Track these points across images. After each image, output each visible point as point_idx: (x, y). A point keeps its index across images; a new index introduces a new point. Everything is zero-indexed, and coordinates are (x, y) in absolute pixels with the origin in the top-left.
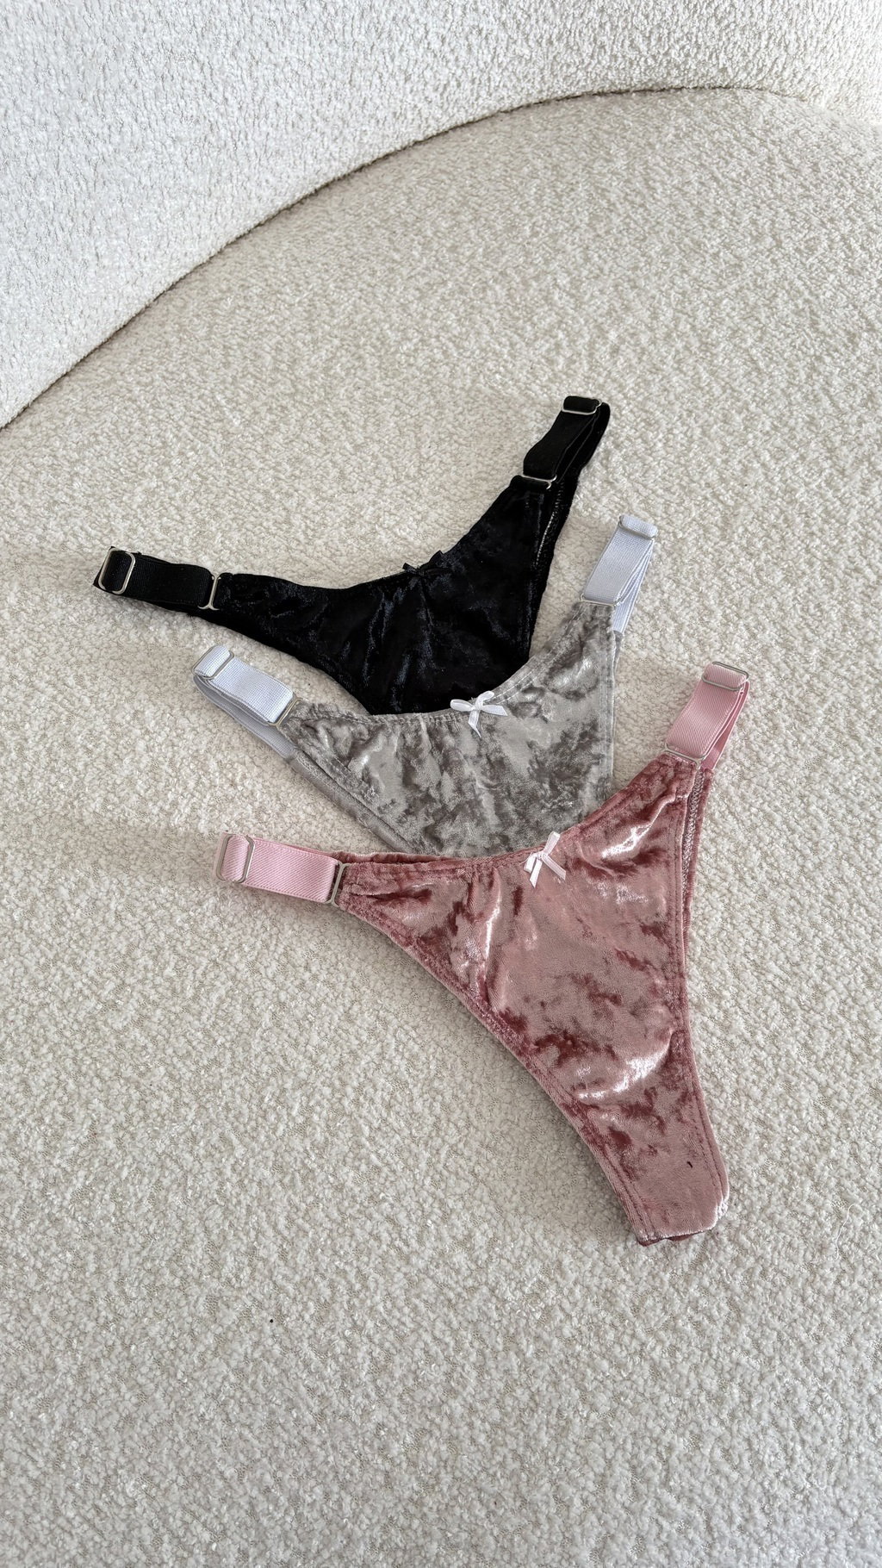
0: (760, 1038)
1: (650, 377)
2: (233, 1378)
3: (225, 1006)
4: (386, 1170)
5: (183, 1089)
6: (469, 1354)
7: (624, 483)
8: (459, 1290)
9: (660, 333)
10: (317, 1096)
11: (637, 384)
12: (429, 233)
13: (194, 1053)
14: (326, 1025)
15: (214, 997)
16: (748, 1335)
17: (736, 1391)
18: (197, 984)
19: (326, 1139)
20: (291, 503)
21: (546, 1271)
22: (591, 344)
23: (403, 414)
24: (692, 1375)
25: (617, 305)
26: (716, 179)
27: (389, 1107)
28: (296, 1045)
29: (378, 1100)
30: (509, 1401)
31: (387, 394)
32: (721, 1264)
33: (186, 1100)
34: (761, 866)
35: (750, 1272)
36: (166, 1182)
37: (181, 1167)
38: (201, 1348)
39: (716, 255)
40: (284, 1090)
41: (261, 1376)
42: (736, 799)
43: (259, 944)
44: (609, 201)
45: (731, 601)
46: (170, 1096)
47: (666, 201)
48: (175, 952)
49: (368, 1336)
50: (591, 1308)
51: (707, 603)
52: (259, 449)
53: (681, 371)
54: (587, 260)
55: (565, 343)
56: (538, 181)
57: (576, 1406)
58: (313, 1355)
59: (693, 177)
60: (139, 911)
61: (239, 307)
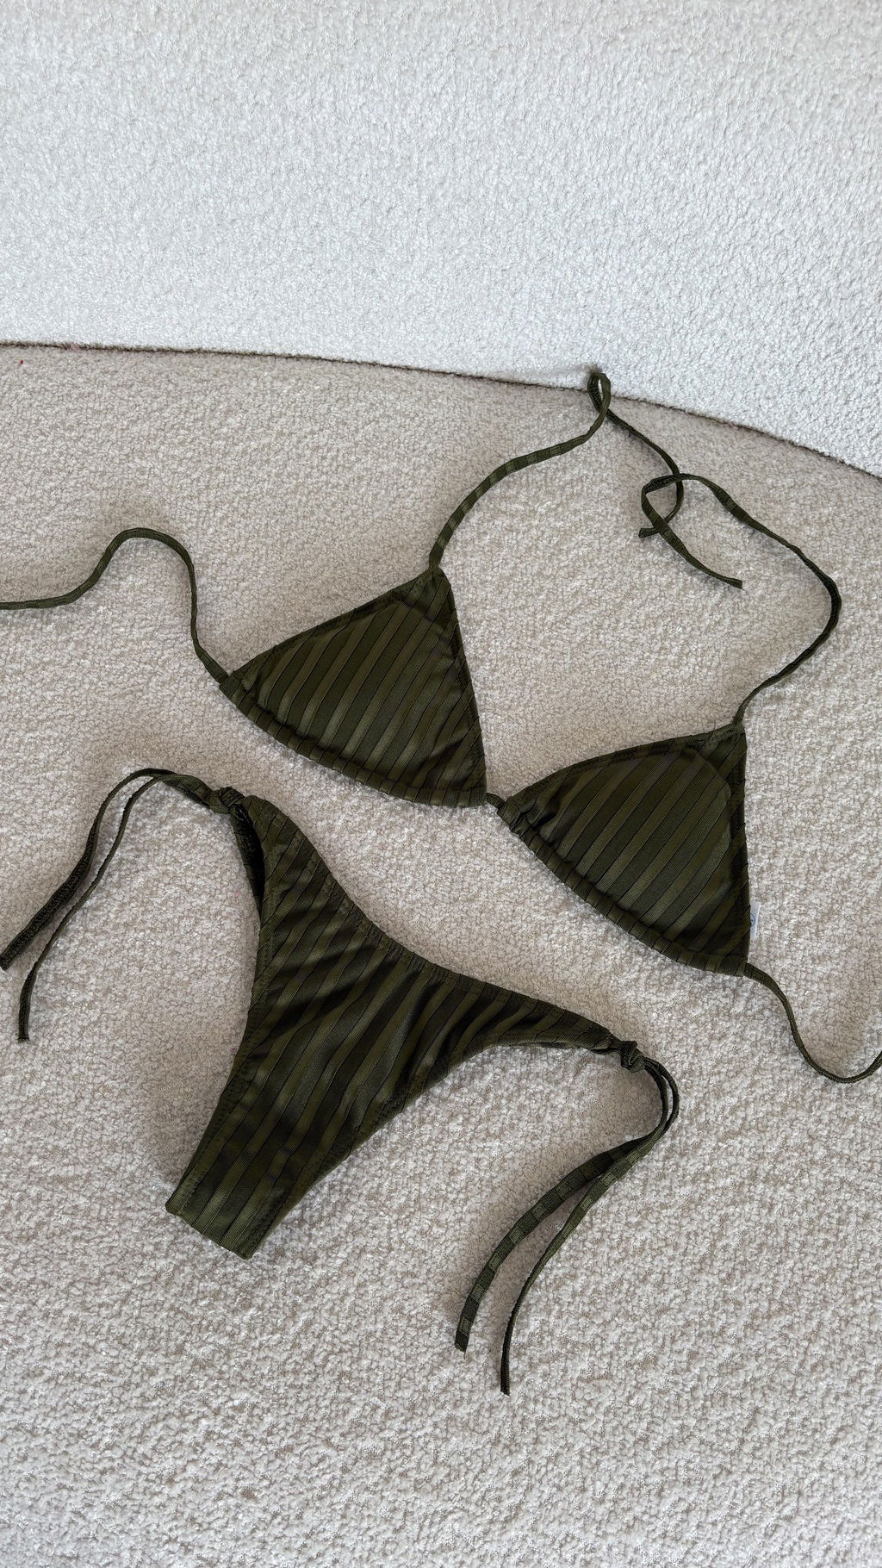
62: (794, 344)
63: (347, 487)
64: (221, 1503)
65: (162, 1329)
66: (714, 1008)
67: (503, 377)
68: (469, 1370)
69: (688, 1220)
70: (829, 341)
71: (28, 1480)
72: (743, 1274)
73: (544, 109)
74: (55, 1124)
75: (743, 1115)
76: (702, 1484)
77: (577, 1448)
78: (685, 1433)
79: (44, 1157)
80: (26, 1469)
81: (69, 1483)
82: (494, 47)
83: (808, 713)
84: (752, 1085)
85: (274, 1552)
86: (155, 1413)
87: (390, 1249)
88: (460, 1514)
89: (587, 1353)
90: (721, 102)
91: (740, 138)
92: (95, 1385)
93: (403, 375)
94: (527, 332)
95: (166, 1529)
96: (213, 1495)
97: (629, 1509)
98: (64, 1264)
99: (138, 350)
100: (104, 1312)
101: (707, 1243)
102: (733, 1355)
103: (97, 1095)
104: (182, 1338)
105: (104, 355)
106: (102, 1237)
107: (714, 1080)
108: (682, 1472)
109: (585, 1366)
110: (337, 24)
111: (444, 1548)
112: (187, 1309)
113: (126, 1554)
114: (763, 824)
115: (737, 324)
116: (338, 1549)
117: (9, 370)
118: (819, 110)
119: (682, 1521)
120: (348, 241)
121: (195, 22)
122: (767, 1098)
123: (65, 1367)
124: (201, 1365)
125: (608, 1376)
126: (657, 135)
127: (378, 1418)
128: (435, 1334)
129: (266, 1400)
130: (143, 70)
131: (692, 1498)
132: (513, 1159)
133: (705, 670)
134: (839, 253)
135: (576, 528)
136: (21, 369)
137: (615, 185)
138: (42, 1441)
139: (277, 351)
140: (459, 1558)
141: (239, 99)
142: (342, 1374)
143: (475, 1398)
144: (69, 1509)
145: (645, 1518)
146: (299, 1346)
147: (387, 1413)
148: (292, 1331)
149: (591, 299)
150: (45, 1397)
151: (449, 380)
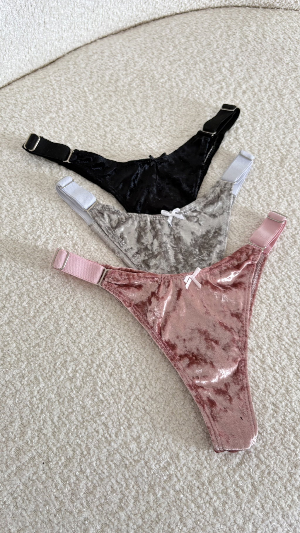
0: (277, 368)
1: (257, 103)
2: (21, 487)
3: (46, 322)
4: (106, 402)
5: (22, 354)
6: (132, 491)
7: (242, 140)
8: (131, 460)
9: (263, 88)
10: (80, 366)
11: (252, 105)
12: (177, 43)
13: (29, 340)
14: (89, 336)
15: (42, 318)
16: (259, 501)
17: (251, 526)
18: (36, 311)
19: (81, 385)
20: (108, 129)
21: (171, 458)
22: (235, 89)
23: (157, 103)
24: (232, 516)
25: (247, 76)
26: (290, 38)
27: (111, 375)
28: (74, 343)
29: (107, 371)
30: (147, 516)
31: (152, 96)
32: (250, 466)
33: (23, 359)
34: (284, 296)
35: (263, 472)
36: (7, 394)
37: (15, 388)
38: (9, 471)
39: (288, 64)
40: (66, 361)
41: (34, 488)
42: (276, 268)
43: (65, 298)
44: (248, 40)
45: (282, 190)
46: (16, 356)
47: (270, 43)
48: (29, 296)
49: (87, 477)
50: (189, 478)
51: (272, 189)
52: (98, 109)
53: (270, 103)
54: (237, 59)
55: (225, 87)
56: (221, 30)
57: (177, 523)
58: (60, 482)
59: (281, 36)
60: (16, 277)
61: (99, 59)
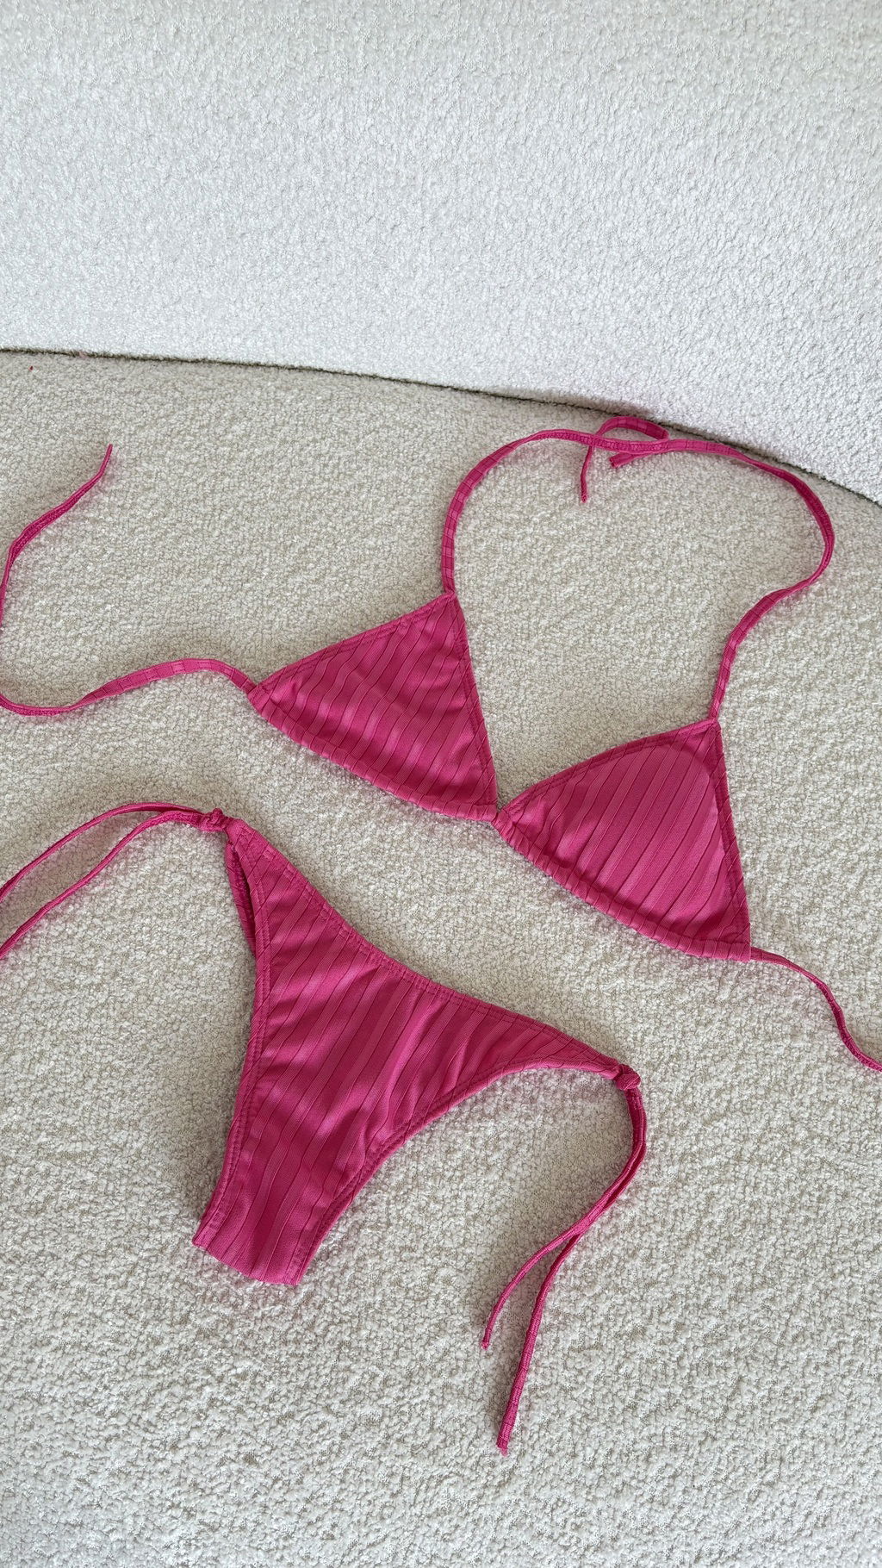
62: (779, 364)
63: (348, 494)
64: (223, 1469)
65: (167, 1299)
66: (700, 995)
67: (498, 391)
68: (464, 1340)
69: (675, 1197)
70: (812, 361)
71: (34, 1448)
72: (729, 1248)
73: (544, 134)
74: (63, 1102)
75: (728, 1098)
76: (687, 1450)
77: (568, 1415)
78: (671, 1404)
79: (53, 1134)
80: (32, 1437)
81: (74, 1451)
82: (498, 74)
83: (791, 715)
84: (736, 1069)
85: (275, 1517)
86: (160, 1380)
87: (389, 1224)
88: (455, 1479)
89: (578, 1325)
90: (713, 131)
91: (730, 166)
92: (101, 1355)
93: (402, 388)
94: (523, 347)
95: (169, 1495)
96: (216, 1460)
97: (618, 1475)
98: (72, 1236)
99: (144, 359)
100: (111, 1283)
101: (693, 1220)
102: (718, 1326)
103: (105, 1074)
104: (187, 1308)
105: (111, 363)
106: (109, 1211)
107: (700, 1064)
108: (668, 1439)
109: (576, 1336)
110: (349, 49)
111: (438, 1513)
112: (192, 1281)
113: (129, 1521)
114: (747, 821)
115: (724, 343)
116: (337, 1513)
117: (19, 375)
118: (805, 141)
119: (669, 1486)
120: (353, 257)
121: (213, 42)
122: (751, 1081)
123: (72, 1336)
124: (204, 1334)
125: (599, 1346)
126: (651, 162)
127: (377, 1386)
128: (431, 1306)
129: (269, 1368)
130: (161, 88)
131: (678, 1464)
132: (507, 1139)
133: (692, 674)
134: (821, 277)
135: (569, 537)
136: (31, 376)
137: (610, 209)
138: (48, 1409)
139: (280, 362)
140: (454, 1522)
141: (253, 119)
142: (342, 1343)
143: (470, 1367)
144: (74, 1476)
145: (634, 1483)
146: (301, 1317)
147: (385, 1381)
148: (293, 1302)
149: (584, 318)
150: (53, 1366)
151: (446, 393)
